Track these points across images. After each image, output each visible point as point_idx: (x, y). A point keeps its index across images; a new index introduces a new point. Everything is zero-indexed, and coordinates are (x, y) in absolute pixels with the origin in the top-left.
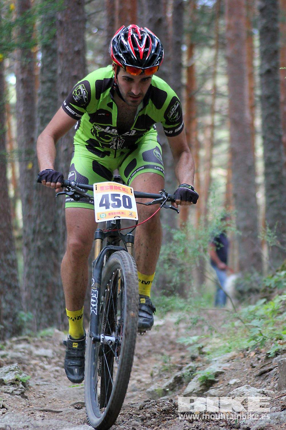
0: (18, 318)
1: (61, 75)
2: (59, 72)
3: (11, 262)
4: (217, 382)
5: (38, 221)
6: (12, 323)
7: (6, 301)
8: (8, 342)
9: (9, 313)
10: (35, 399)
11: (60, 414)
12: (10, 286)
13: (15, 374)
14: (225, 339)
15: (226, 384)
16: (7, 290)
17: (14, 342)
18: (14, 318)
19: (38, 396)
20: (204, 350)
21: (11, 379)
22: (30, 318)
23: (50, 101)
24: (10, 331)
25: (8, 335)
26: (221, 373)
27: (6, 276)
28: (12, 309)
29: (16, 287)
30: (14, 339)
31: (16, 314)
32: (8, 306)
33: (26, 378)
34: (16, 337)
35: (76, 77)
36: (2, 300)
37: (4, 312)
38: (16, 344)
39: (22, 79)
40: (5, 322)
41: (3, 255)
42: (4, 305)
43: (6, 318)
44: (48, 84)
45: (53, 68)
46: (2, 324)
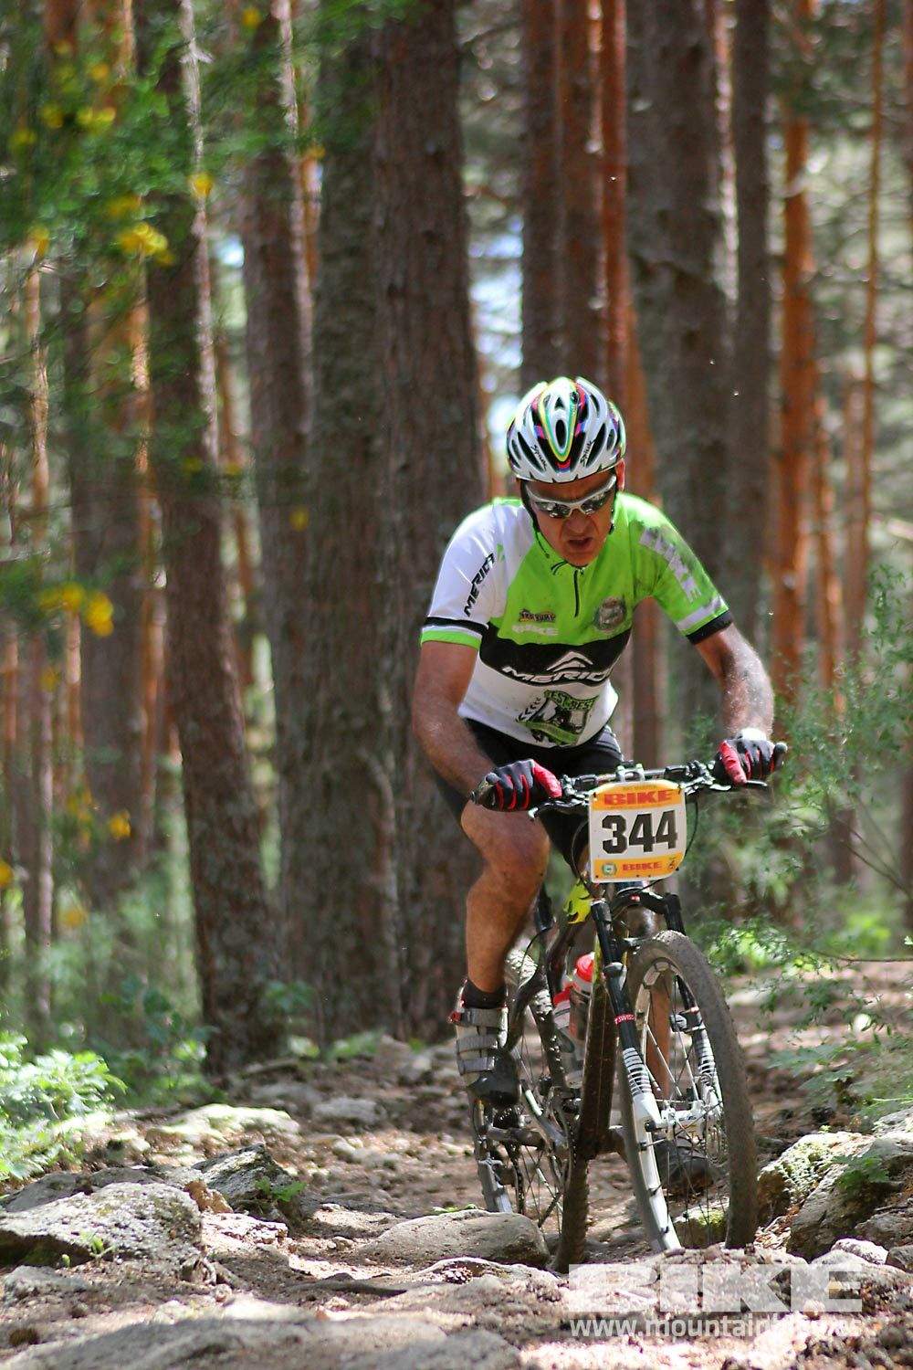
0: (263, 1002)
1: (383, 231)
2: (379, 221)
3: (238, 826)
5: (322, 696)
6: (245, 1017)
7: (228, 951)
8: (235, 1079)
9: (237, 986)
10: (323, 1253)
11: (399, 1298)
12: (237, 904)
13: (257, 1177)
16: (227, 914)
17: (251, 1075)
18: (253, 1005)
19: (330, 1244)
20: (854, 1090)
21: (242, 1191)
22: (302, 1000)
23: (352, 315)
24: (240, 1044)
25: (234, 1055)
27: (226, 870)
28: (243, 975)
29: (255, 905)
30: (255, 1068)
31: (259, 990)
32: (234, 964)
33: (293, 1189)
34: (261, 1062)
35: (431, 237)
36: (213, 945)
37: (222, 985)
38: (262, 1083)
39: (263, 249)
40: (222, 1015)
41: (212, 802)
42: (219, 963)
43: (226, 1003)
44: (346, 263)
45: (360, 211)
46: (216, 1022)
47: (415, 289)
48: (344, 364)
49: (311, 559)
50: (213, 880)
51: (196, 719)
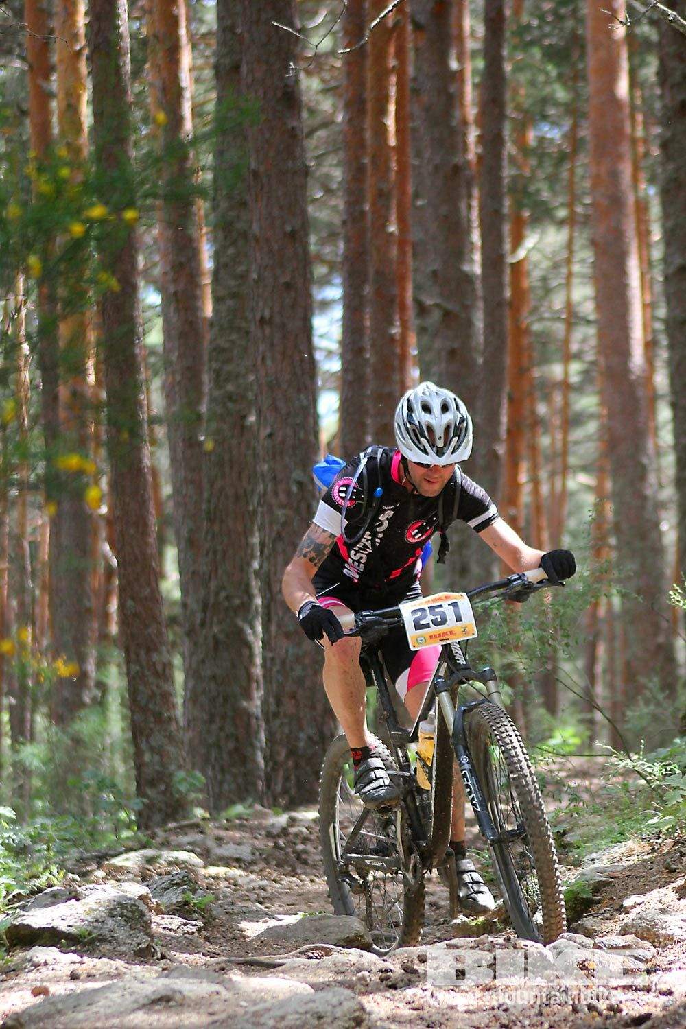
0: (174, 784)
1: (256, 282)
2: (254, 275)
3: (159, 668)
4: (599, 902)
5: (213, 585)
6: (164, 793)
7: (153, 750)
8: (160, 832)
9: (158, 773)
10: (227, 941)
11: (281, 968)
12: (159, 719)
13: (184, 892)
14: (611, 817)
15: (617, 906)
16: (152, 725)
17: (170, 830)
18: (168, 785)
19: (230, 935)
20: (568, 839)
21: (174, 901)
23: (233, 337)
24: (160, 810)
25: (157, 817)
26: (607, 884)
27: (152, 696)
28: (162, 765)
29: (170, 720)
30: (171, 825)
31: (172, 775)
32: (157, 758)
33: (206, 900)
34: (176, 821)
35: (288, 286)
36: (144, 746)
37: (148, 771)
38: (177, 834)
39: (175, 293)
40: (149, 792)
41: (142, 653)
42: (147, 757)
43: (152, 783)
44: (230, 303)
45: (240, 269)
46: (144, 795)
47: (277, 319)
48: (229, 368)
49: (206, 495)
50: (143, 703)
51: (133, 599)
